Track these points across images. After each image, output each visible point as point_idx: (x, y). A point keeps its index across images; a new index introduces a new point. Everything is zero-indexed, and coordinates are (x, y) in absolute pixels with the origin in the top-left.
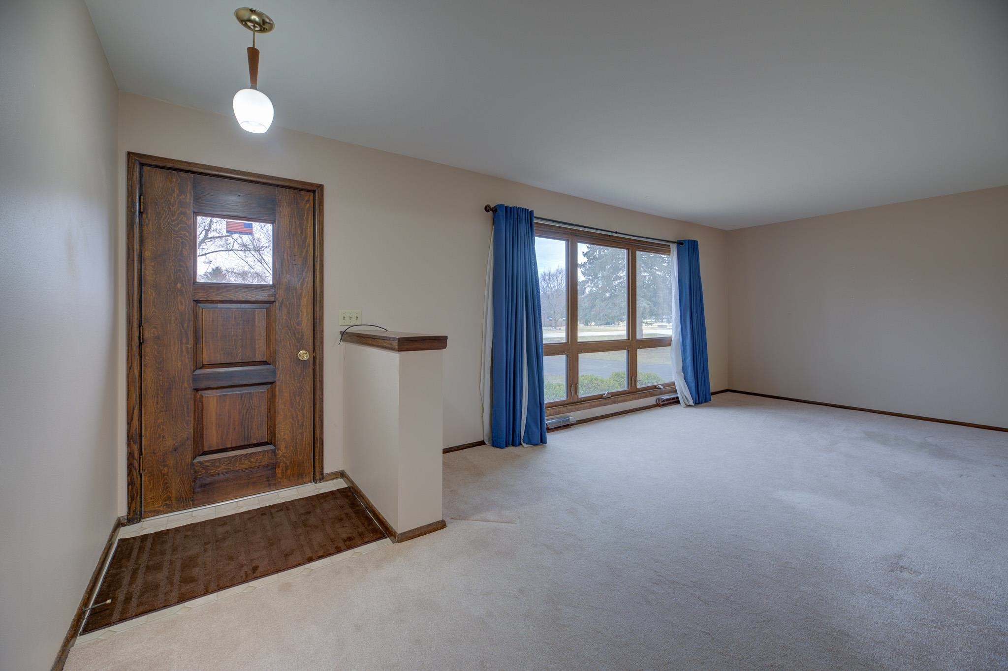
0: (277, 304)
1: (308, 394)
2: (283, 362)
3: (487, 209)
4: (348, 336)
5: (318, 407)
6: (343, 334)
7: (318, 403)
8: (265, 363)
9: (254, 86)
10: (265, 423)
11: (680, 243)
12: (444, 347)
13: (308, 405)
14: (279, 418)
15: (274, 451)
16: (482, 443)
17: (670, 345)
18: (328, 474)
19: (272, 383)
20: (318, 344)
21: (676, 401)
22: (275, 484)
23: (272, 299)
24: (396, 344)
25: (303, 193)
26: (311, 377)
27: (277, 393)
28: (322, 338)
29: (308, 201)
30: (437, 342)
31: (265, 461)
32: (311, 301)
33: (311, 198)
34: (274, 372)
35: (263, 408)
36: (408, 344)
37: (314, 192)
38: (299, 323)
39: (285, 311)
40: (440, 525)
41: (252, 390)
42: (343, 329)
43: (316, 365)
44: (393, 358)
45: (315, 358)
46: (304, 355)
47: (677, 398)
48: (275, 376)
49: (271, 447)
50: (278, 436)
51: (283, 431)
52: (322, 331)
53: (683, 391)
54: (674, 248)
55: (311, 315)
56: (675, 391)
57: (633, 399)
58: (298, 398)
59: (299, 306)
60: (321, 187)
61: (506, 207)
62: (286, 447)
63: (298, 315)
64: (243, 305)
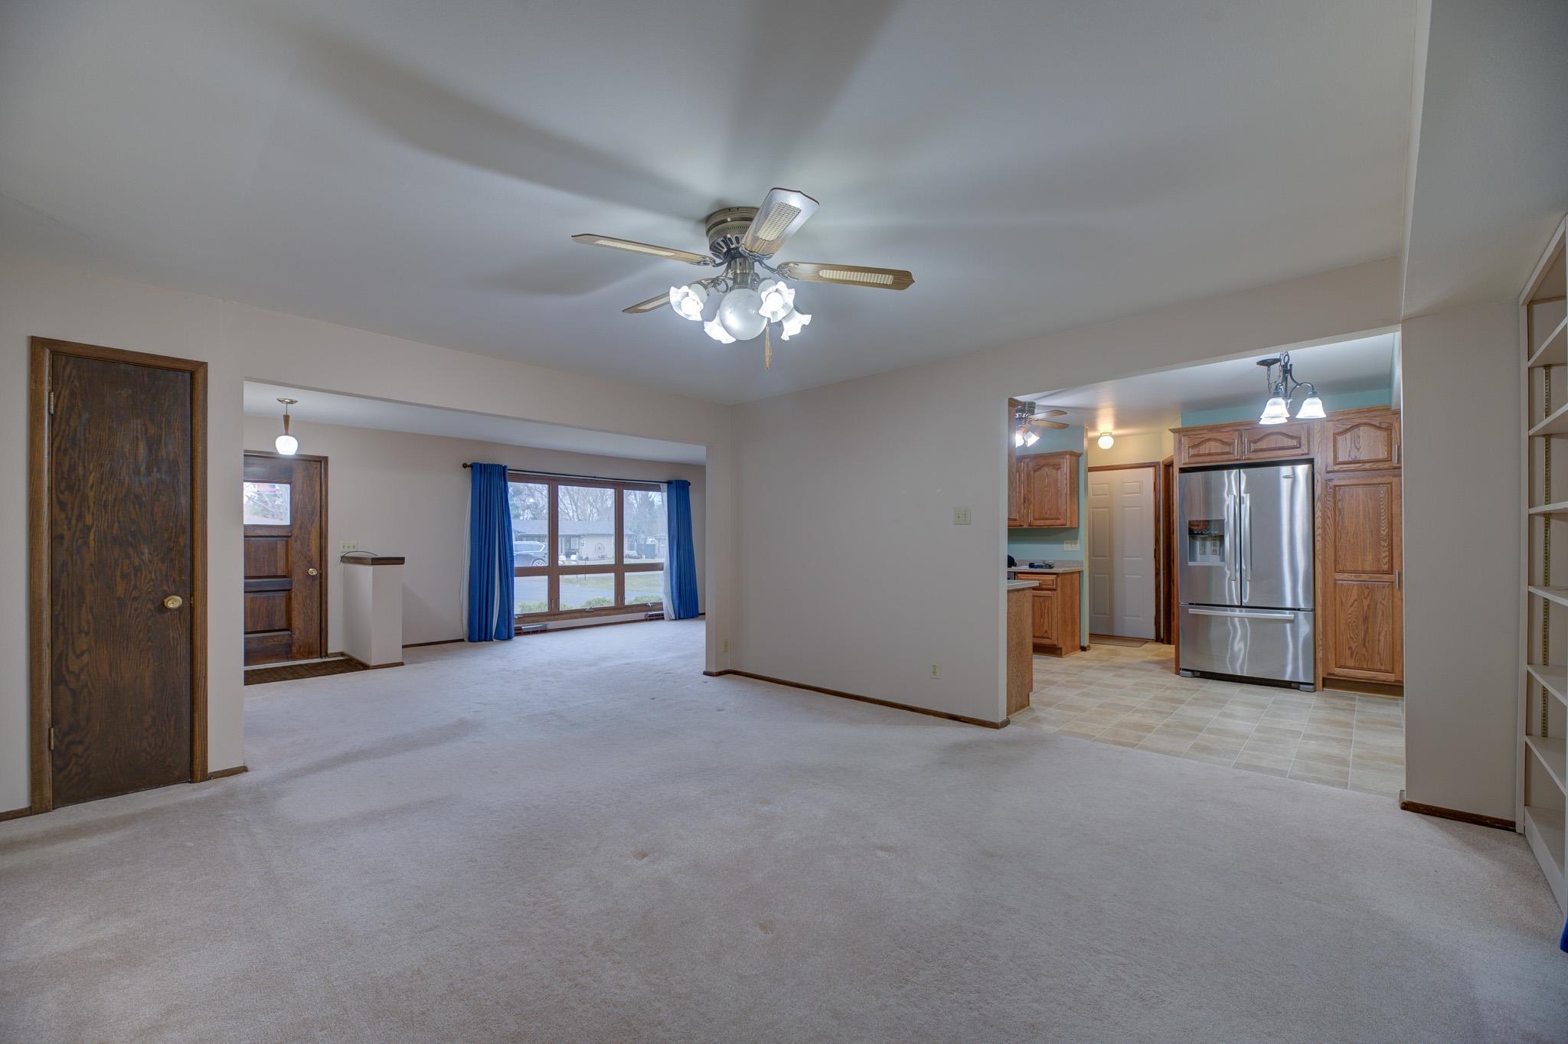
0: (293, 538)
1: (316, 599)
2: (297, 576)
3: (465, 466)
4: (345, 559)
5: (324, 607)
6: (342, 557)
7: (323, 604)
8: (284, 577)
9: (287, 434)
10: (284, 617)
11: (669, 483)
12: (403, 563)
13: (316, 606)
14: (295, 614)
15: (291, 635)
16: (462, 640)
17: (662, 569)
18: (332, 654)
19: (289, 590)
20: (323, 564)
21: (661, 617)
22: (291, 657)
23: (290, 534)
24: (370, 561)
25: (312, 463)
26: (318, 587)
27: (293, 597)
28: (326, 561)
29: (316, 468)
30: (400, 561)
31: (285, 641)
32: (318, 535)
33: (319, 465)
34: (291, 583)
35: (283, 606)
36: (377, 561)
37: (321, 462)
38: (309, 550)
39: (299, 543)
40: (402, 664)
41: (275, 594)
42: (342, 554)
43: (322, 579)
44: (370, 568)
45: (321, 574)
46: (313, 572)
47: (663, 615)
48: (292, 585)
49: (288, 632)
50: (294, 626)
51: (298, 622)
52: (326, 556)
53: (668, 608)
54: (664, 487)
55: (318, 545)
56: (662, 610)
57: (617, 614)
58: (308, 601)
59: (309, 539)
60: (326, 459)
61: (481, 465)
62: (300, 633)
63: (308, 545)
64: (269, 539)
